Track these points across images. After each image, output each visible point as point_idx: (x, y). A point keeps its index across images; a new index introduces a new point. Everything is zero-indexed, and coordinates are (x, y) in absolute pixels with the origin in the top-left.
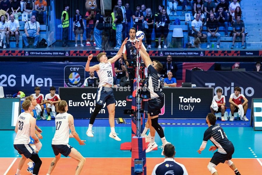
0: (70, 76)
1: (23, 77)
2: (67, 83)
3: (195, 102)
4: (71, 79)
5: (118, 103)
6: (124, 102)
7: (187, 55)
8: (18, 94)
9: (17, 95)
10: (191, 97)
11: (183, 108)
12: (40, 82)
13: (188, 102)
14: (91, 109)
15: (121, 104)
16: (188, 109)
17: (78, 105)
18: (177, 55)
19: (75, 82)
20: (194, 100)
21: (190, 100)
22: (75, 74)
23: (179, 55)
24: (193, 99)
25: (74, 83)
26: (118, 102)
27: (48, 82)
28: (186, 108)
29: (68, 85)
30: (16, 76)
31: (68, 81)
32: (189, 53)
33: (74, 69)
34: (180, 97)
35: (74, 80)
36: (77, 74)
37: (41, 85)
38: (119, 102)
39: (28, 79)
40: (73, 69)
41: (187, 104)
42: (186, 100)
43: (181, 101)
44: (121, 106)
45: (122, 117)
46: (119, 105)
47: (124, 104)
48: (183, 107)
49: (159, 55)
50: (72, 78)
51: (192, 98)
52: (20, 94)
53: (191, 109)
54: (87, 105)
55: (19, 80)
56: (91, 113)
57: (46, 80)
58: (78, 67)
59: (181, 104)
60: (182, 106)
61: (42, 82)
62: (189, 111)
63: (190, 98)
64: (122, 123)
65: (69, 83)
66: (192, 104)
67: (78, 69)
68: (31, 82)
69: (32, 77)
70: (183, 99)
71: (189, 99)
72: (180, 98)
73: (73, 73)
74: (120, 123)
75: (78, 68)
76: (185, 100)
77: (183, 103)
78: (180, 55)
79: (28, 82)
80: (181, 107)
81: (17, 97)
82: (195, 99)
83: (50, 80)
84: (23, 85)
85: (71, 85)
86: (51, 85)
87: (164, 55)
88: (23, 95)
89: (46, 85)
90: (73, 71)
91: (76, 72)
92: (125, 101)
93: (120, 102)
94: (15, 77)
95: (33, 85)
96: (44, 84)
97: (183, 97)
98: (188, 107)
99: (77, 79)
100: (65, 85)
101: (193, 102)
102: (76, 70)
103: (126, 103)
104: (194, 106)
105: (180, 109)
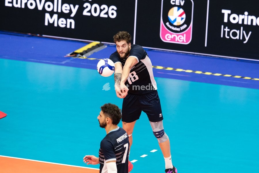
3: (254, 24)
5: (101, 10)
6: (113, 9)
10: (246, 13)
11: (228, 35)
13: (240, 22)
14: (47, 16)
15: (107, 13)
16: (238, 37)
17: (23, 6)
20: (252, 20)
21: (243, 20)
24: (250, 17)
26: (100, 7)
28: (235, 34)
34: (223, 11)
38: (102, 7)
41: (237, 26)
42: (237, 19)
43: (226, 20)
44: (106, 16)
46: (102, 15)
47: (113, 14)
48: (229, 32)
51: (248, 15)
53: (244, 39)
54: (40, 8)
56: (46, 24)
59: (225, 25)
60: (227, 30)
62: (240, 42)
63: (243, 14)
66: (248, 28)
70: (229, 15)
71: (241, 17)
72: (224, 14)
76: (234, 19)
77: (229, 25)
80: (224, 32)
82: (254, 17)
92: (115, 8)
93: (104, 9)
97: (229, 12)
98: (238, 32)
101: (249, 23)
103: (116, 11)
104: (250, 33)
105: (222, 36)
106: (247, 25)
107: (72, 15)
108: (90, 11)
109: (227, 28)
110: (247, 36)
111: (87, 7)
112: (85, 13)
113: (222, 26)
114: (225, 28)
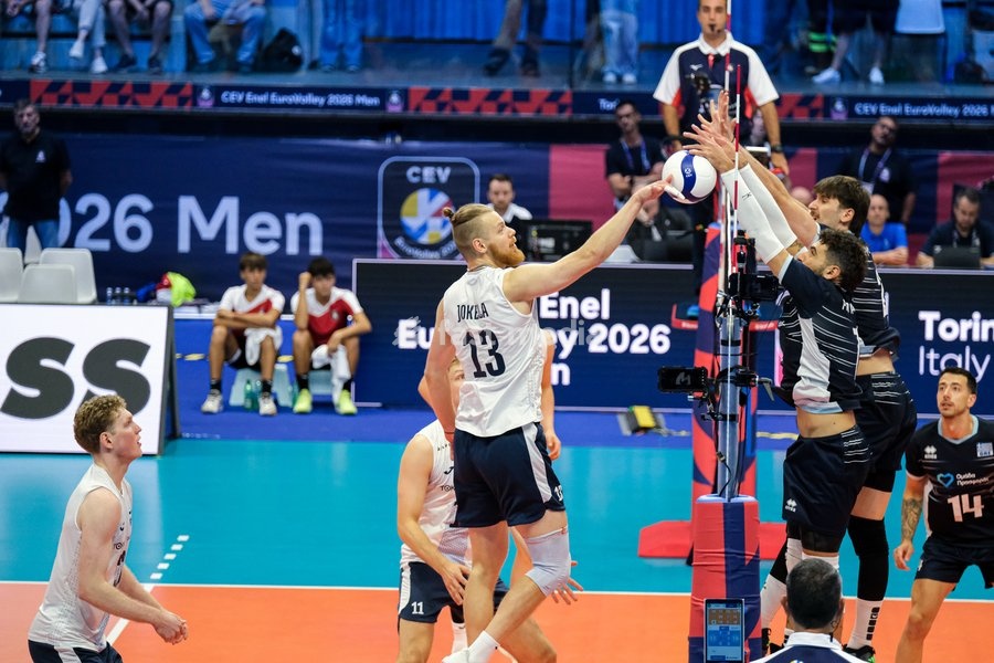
0: (407, 207)
1: (188, 206)
2: (391, 238)
4: (411, 222)
5: (632, 338)
6: (661, 333)
7: (961, 116)
8: (160, 288)
9: (155, 290)
10: (976, 315)
11: (937, 366)
12: (264, 233)
13: (964, 337)
15: (647, 343)
18: (912, 117)
19: (431, 237)
20: (991, 331)
21: (970, 332)
22: (432, 197)
23: (921, 116)
24: (987, 324)
25: (425, 239)
26: (630, 330)
27: (304, 231)
29: (396, 249)
30: (152, 199)
31: (396, 228)
32: (968, 110)
33: (428, 173)
34: (923, 315)
35: (424, 228)
36: (442, 198)
37: (272, 248)
38: (635, 331)
39: (208, 216)
40: (421, 175)
41: (957, 346)
42: (954, 330)
43: (929, 335)
44: (645, 350)
45: (651, 403)
46: (637, 348)
47: (660, 344)
48: (937, 362)
49: (827, 114)
50: (414, 215)
51: (981, 320)
52: (169, 286)
55: (164, 220)
57: (294, 222)
58: (443, 165)
59: (929, 346)
60: (932, 355)
61: (275, 231)
63: (969, 317)
64: (646, 429)
65: (400, 242)
67: (444, 175)
68: (223, 231)
69: (229, 206)
70: (936, 324)
71: (965, 324)
72: (923, 322)
73: (423, 194)
74: (637, 429)
75: (448, 171)
76: (949, 330)
77: (940, 345)
78: (929, 117)
79: (208, 232)
80: (927, 362)
81: (155, 297)
83: (314, 222)
84: (184, 245)
85: (410, 251)
86: (316, 248)
87: (851, 113)
88: (186, 294)
89: (293, 248)
90: (421, 185)
91: (436, 187)
92: (666, 330)
93: (640, 334)
94: (146, 204)
95: (232, 246)
96: (282, 241)
97: (936, 315)
98: (959, 359)
99: (438, 222)
100: (384, 248)
101: (985, 338)
102: (437, 177)
103: (668, 336)
104: (988, 358)
105: (922, 371)
106: (980, 342)
107: (564, 355)
108: (606, 342)
109: (932, 351)
110: (981, 365)
111: (598, 333)
112: (595, 347)
113: (922, 350)
114: (927, 351)
